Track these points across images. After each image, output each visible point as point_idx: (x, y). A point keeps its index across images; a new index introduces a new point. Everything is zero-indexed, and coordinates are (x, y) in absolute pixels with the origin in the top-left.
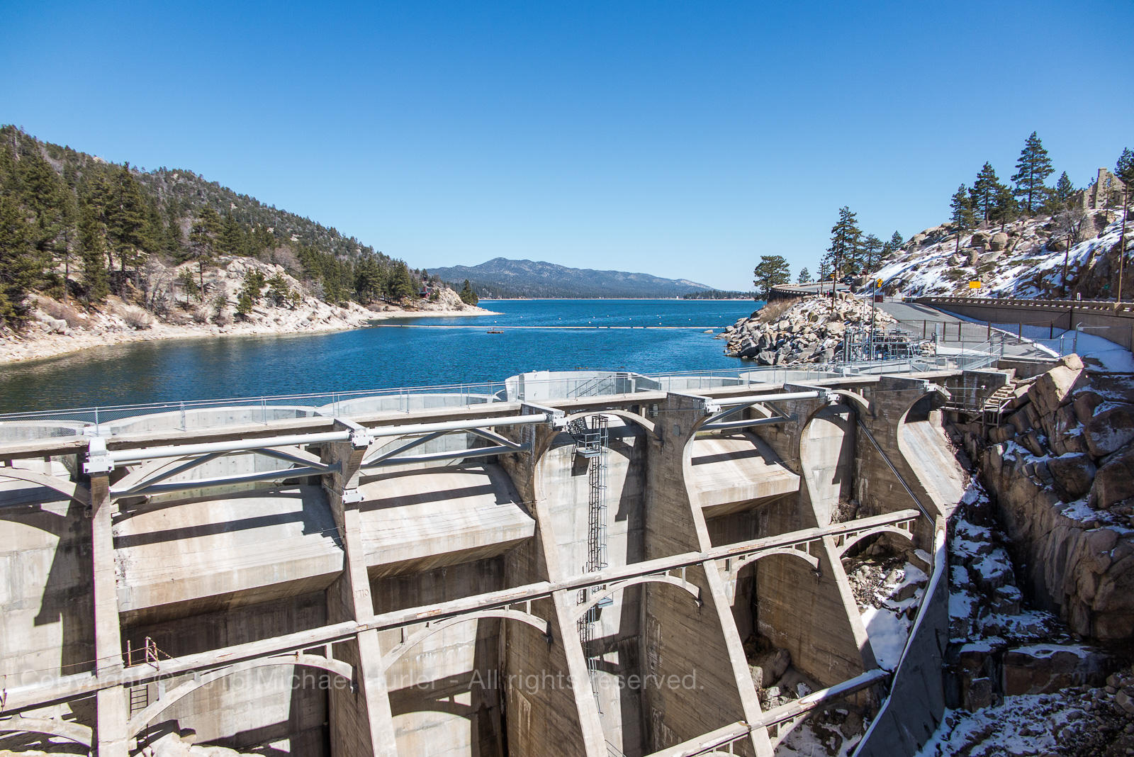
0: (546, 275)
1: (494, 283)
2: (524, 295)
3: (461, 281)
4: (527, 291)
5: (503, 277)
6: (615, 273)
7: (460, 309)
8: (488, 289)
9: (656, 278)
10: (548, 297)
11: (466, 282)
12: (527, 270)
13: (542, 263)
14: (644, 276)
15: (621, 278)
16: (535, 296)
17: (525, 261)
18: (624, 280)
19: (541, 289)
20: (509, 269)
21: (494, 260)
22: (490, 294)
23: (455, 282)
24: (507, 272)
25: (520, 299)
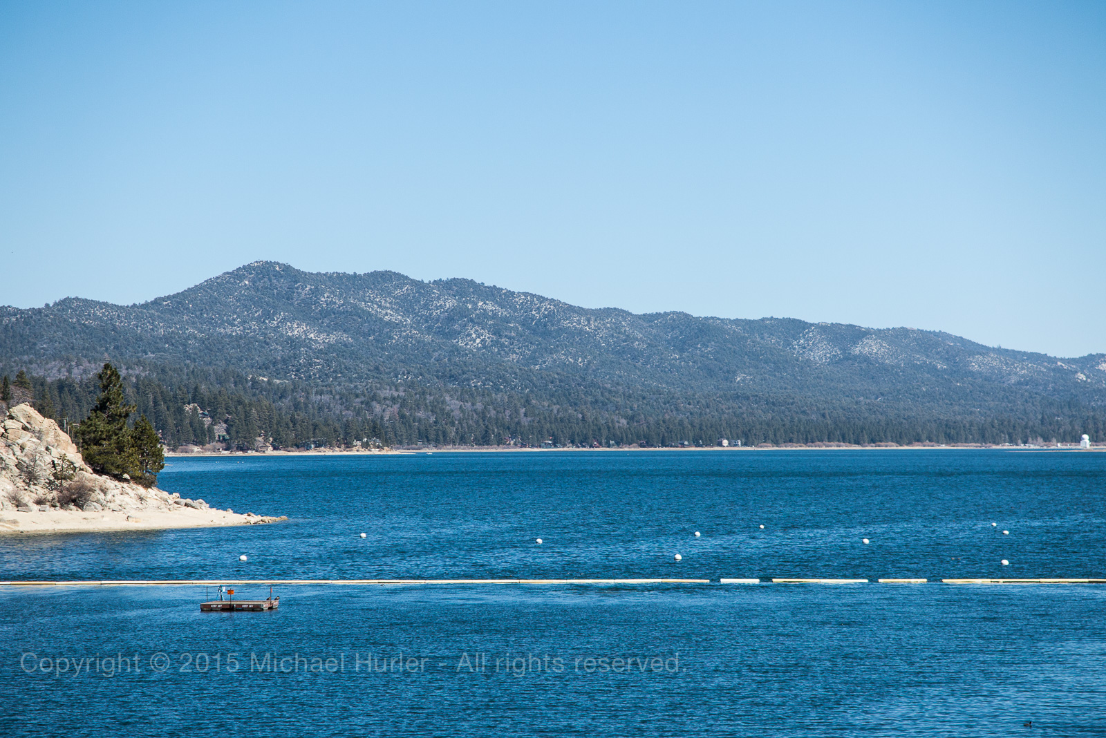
0: (475, 340)
1: (239, 380)
2: (377, 432)
3: (85, 371)
4: (389, 412)
5: (279, 352)
6: (795, 327)
7: (76, 498)
8: (212, 406)
9: (983, 350)
10: (484, 440)
11: (108, 377)
12: (390, 316)
13: (460, 287)
14: (928, 341)
15: (820, 354)
16: (424, 437)
17: (382, 280)
18: (835, 362)
19: (452, 404)
20: (306, 312)
21: (238, 274)
22: (220, 430)
23: (53, 373)
24: (297, 330)
25: (357, 451)
